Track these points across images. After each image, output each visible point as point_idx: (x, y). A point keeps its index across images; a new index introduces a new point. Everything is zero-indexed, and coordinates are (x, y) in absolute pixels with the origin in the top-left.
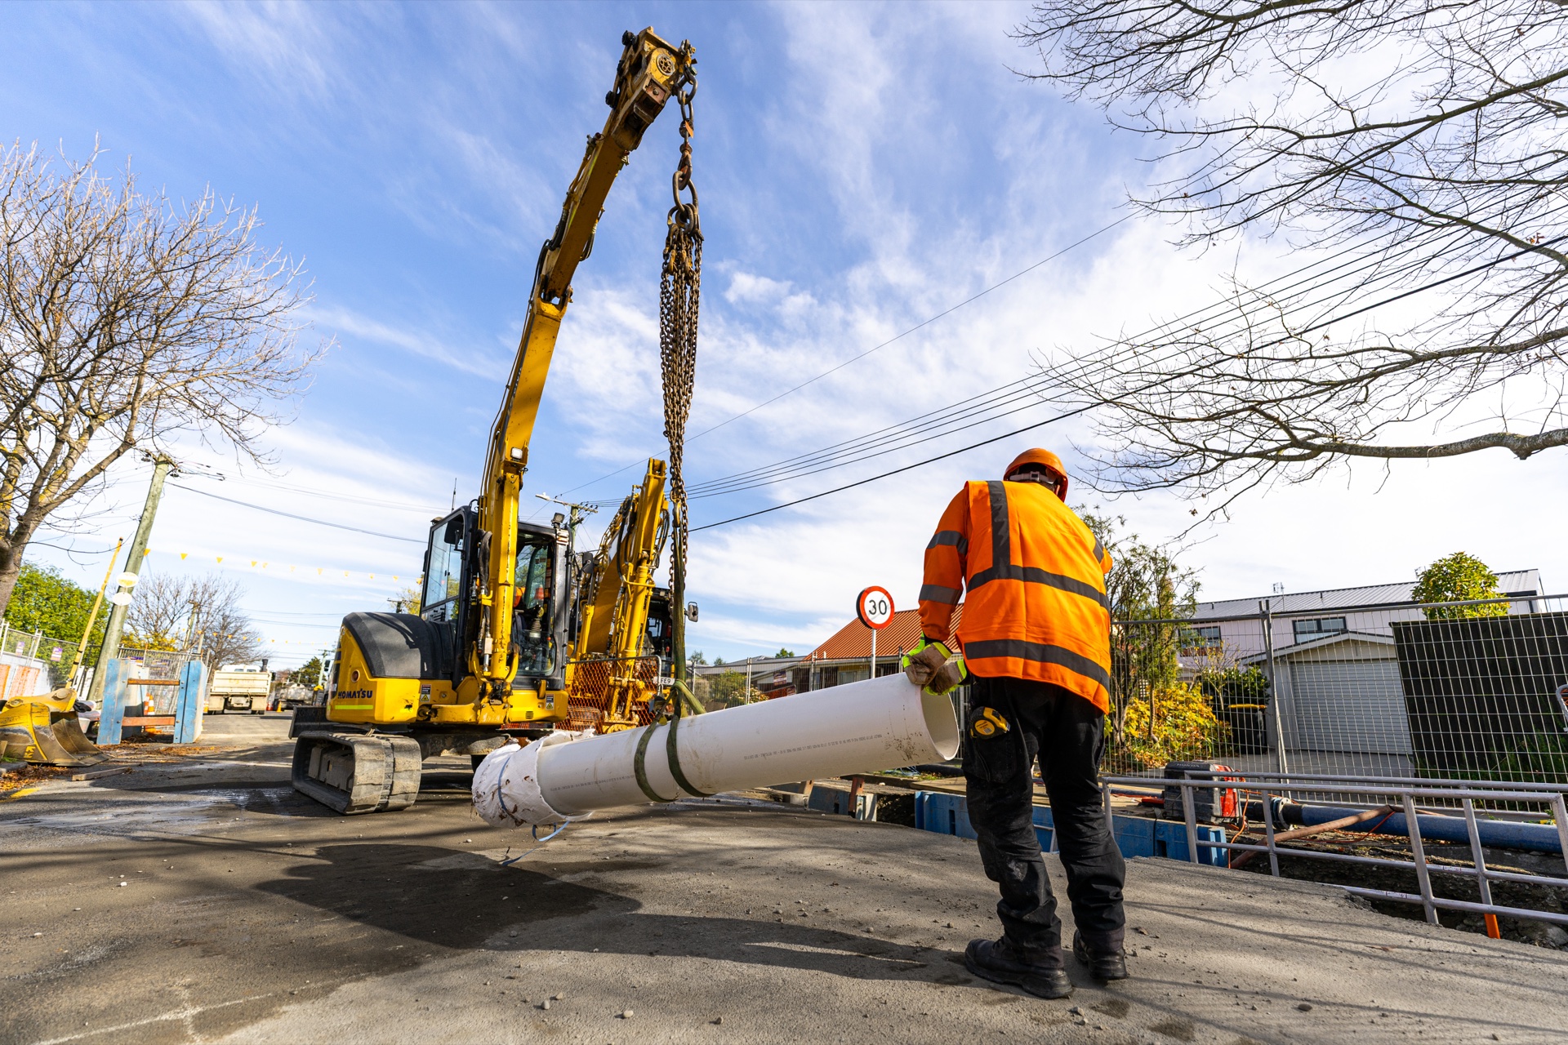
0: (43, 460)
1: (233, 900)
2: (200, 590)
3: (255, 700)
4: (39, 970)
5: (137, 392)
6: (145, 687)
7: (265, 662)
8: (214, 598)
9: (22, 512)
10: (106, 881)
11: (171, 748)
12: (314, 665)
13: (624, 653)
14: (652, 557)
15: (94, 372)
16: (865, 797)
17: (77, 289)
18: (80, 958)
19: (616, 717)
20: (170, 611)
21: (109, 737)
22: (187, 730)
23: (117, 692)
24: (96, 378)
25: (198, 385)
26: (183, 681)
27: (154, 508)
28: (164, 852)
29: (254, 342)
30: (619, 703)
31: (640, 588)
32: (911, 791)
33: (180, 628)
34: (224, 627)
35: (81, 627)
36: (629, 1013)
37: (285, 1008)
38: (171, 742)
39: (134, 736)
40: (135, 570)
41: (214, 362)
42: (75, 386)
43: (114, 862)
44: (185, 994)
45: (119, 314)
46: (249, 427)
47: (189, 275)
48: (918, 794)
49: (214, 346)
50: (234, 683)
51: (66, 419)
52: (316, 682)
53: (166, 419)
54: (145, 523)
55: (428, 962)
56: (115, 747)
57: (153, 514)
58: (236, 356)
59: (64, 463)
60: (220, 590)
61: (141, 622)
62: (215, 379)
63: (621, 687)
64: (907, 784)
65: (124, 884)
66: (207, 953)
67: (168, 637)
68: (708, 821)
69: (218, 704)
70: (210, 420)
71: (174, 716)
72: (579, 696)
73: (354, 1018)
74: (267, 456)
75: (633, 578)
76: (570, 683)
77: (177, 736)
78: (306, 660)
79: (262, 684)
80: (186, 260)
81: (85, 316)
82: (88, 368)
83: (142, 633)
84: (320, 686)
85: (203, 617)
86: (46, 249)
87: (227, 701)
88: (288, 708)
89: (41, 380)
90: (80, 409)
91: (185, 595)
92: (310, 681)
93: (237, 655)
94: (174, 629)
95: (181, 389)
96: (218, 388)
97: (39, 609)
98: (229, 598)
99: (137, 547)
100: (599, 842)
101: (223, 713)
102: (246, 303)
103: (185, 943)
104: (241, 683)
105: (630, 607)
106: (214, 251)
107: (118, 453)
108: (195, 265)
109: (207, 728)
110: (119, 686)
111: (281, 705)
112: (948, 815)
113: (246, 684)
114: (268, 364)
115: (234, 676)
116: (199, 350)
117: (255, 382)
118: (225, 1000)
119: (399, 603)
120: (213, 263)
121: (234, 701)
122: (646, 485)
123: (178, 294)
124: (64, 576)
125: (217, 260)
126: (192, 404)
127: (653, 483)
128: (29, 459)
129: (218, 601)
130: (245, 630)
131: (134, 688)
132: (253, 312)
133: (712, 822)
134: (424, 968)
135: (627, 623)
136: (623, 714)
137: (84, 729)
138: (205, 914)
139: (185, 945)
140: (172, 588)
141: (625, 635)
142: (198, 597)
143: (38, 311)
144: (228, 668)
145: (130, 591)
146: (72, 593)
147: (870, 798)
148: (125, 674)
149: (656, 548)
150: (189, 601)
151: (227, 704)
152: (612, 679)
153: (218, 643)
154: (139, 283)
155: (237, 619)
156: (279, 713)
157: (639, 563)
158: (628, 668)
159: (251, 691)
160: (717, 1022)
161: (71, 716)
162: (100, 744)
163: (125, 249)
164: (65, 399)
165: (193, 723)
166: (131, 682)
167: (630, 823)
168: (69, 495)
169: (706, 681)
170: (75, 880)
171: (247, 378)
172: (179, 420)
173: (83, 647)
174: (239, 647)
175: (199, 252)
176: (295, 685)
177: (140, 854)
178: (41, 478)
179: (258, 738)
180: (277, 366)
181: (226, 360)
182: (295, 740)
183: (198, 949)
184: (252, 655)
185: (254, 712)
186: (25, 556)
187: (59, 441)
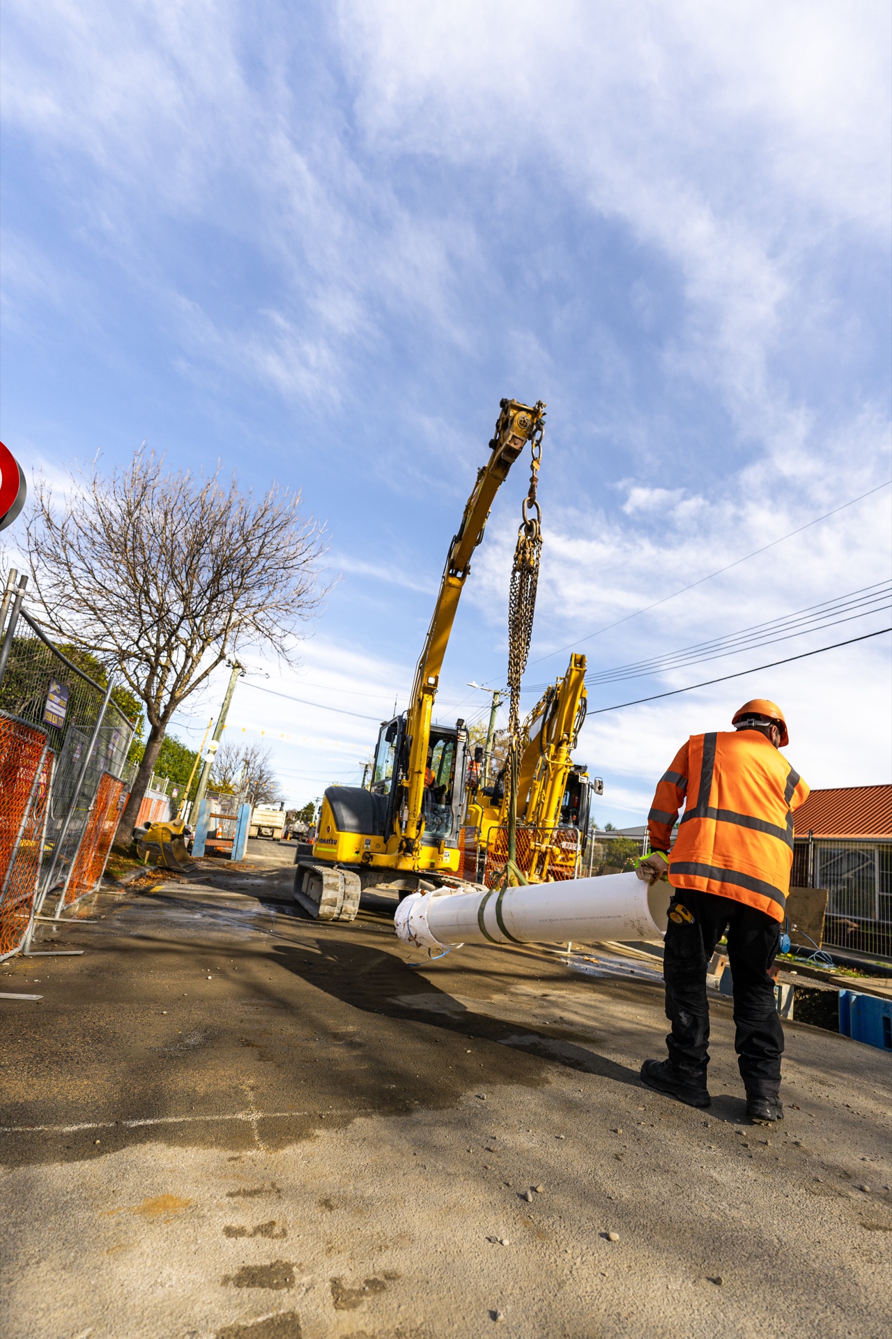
0: (179, 669)
1: (275, 1007)
2: (250, 753)
3: (276, 831)
4: (166, 1046)
5: (229, 623)
6: (218, 819)
7: (282, 804)
8: (257, 758)
9: (167, 703)
10: (199, 972)
11: (230, 864)
12: (310, 807)
13: (544, 822)
14: (572, 739)
15: (208, 611)
16: (780, 988)
17: (203, 558)
18: (187, 1041)
19: (535, 877)
20: (233, 766)
21: (198, 852)
22: (239, 851)
23: (204, 821)
24: (209, 615)
25: (260, 615)
26: (239, 817)
27: (230, 698)
28: (230, 953)
29: (294, 582)
30: (537, 866)
31: (560, 767)
32: (832, 988)
33: (237, 778)
34: (260, 778)
35: (188, 775)
36: (615, 1236)
37: (317, 1132)
38: (230, 859)
39: (211, 852)
40: (218, 739)
41: (270, 598)
42: (198, 621)
43: (204, 957)
44: (251, 1096)
45: (223, 572)
46: (289, 642)
47: (261, 541)
48: (842, 992)
49: (271, 588)
50: (264, 818)
51: (192, 643)
52: (311, 820)
53: (242, 639)
54: (225, 708)
55: (418, 1110)
56: (201, 859)
57: (229, 702)
58: (282, 593)
59: (188, 671)
60: (260, 753)
61: (217, 773)
62: (270, 610)
63: (540, 851)
64: (825, 978)
65: (210, 978)
66: (262, 1057)
67: (231, 784)
68: (629, 994)
69: (254, 832)
70: (267, 639)
71: (232, 840)
72: (499, 853)
73: (368, 1160)
74: (296, 662)
75: (554, 758)
76: (493, 842)
77: (233, 855)
78: (305, 804)
79: (280, 820)
80: (261, 531)
81: (206, 576)
82: (205, 609)
83: (217, 780)
84: (313, 823)
85: (250, 771)
86: (190, 536)
87: (260, 831)
88: (293, 838)
89: (182, 618)
90: (199, 636)
91: (242, 756)
92: (307, 818)
93: (266, 798)
94: (234, 779)
95: (251, 618)
96: (272, 616)
97: (168, 762)
98: (265, 758)
99: (220, 724)
100: (535, 1003)
101: (256, 838)
102: (292, 556)
103: (248, 1044)
104: (269, 818)
105: (550, 783)
106: (276, 523)
107: (216, 663)
108: (265, 534)
109: (250, 850)
110: (206, 817)
111: (290, 835)
112: (881, 1022)
113: (271, 819)
114: (301, 597)
115: (264, 813)
116: (265, 591)
117: (292, 610)
118: (276, 1111)
119: (367, 766)
120: (275, 531)
121: (263, 830)
122: (568, 676)
123: (254, 555)
124: (182, 741)
125: (277, 529)
126: (258, 629)
127: (574, 675)
128: (172, 668)
129: (259, 760)
130: (272, 780)
131: (213, 819)
132: (294, 562)
133: (634, 997)
134: (417, 1116)
135: (547, 796)
136: (540, 875)
137: (186, 845)
138: (258, 1017)
139: (248, 1045)
140: (235, 751)
141: (545, 806)
142: (249, 756)
143: (184, 574)
144: (262, 807)
145: (214, 753)
146: (184, 752)
147: (786, 989)
148: (209, 810)
149: (575, 731)
150: (243, 760)
151: (260, 833)
152: (532, 844)
153: (256, 788)
154: (234, 550)
155: (268, 772)
156: (288, 841)
157: (559, 744)
158: (547, 835)
159: (274, 824)
160: (717, 1282)
161: (181, 837)
162: (194, 856)
163: (229, 529)
164: (193, 630)
165: (243, 847)
166: (212, 815)
167: (558, 985)
168: (189, 691)
169: (600, 845)
170: (185, 968)
171: (287, 607)
172: (249, 640)
173: (188, 790)
174: (268, 792)
175: (268, 525)
176: (298, 822)
177: (217, 951)
178: (177, 681)
179: (277, 861)
180: (304, 597)
181: (277, 596)
182: (297, 866)
183: (256, 1051)
184: (275, 798)
185: (274, 840)
186: (166, 731)
187: (187, 657)
